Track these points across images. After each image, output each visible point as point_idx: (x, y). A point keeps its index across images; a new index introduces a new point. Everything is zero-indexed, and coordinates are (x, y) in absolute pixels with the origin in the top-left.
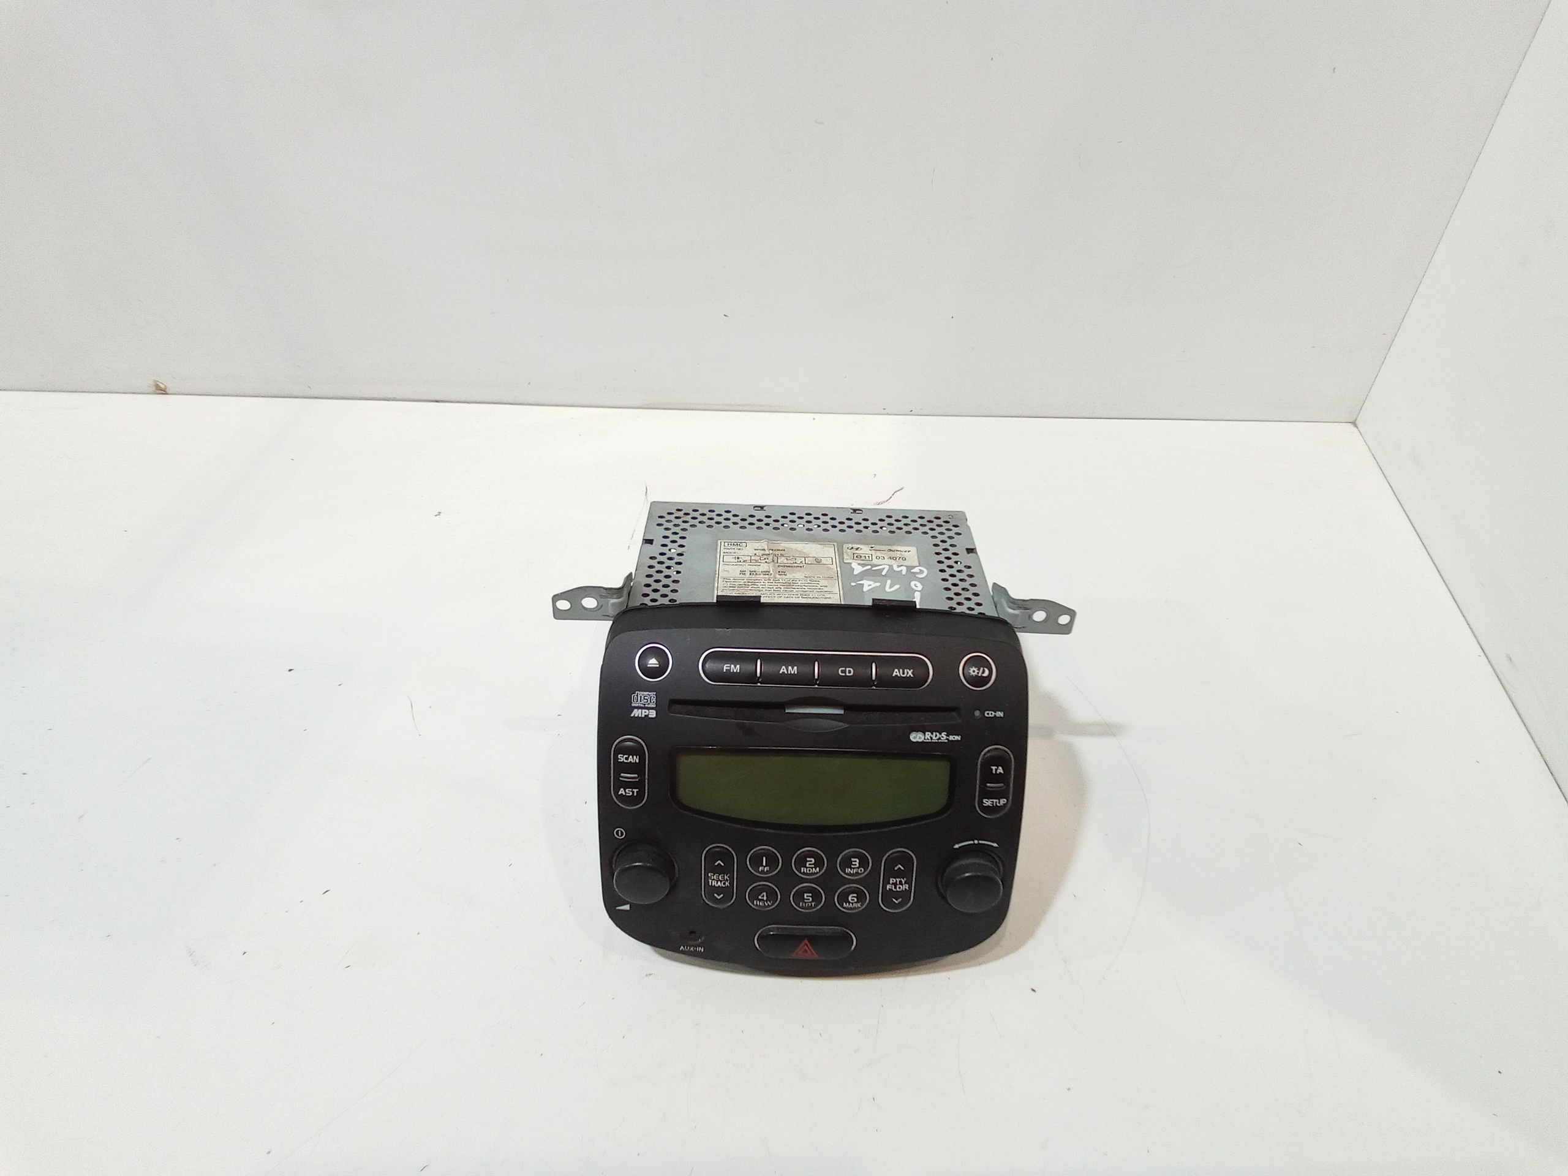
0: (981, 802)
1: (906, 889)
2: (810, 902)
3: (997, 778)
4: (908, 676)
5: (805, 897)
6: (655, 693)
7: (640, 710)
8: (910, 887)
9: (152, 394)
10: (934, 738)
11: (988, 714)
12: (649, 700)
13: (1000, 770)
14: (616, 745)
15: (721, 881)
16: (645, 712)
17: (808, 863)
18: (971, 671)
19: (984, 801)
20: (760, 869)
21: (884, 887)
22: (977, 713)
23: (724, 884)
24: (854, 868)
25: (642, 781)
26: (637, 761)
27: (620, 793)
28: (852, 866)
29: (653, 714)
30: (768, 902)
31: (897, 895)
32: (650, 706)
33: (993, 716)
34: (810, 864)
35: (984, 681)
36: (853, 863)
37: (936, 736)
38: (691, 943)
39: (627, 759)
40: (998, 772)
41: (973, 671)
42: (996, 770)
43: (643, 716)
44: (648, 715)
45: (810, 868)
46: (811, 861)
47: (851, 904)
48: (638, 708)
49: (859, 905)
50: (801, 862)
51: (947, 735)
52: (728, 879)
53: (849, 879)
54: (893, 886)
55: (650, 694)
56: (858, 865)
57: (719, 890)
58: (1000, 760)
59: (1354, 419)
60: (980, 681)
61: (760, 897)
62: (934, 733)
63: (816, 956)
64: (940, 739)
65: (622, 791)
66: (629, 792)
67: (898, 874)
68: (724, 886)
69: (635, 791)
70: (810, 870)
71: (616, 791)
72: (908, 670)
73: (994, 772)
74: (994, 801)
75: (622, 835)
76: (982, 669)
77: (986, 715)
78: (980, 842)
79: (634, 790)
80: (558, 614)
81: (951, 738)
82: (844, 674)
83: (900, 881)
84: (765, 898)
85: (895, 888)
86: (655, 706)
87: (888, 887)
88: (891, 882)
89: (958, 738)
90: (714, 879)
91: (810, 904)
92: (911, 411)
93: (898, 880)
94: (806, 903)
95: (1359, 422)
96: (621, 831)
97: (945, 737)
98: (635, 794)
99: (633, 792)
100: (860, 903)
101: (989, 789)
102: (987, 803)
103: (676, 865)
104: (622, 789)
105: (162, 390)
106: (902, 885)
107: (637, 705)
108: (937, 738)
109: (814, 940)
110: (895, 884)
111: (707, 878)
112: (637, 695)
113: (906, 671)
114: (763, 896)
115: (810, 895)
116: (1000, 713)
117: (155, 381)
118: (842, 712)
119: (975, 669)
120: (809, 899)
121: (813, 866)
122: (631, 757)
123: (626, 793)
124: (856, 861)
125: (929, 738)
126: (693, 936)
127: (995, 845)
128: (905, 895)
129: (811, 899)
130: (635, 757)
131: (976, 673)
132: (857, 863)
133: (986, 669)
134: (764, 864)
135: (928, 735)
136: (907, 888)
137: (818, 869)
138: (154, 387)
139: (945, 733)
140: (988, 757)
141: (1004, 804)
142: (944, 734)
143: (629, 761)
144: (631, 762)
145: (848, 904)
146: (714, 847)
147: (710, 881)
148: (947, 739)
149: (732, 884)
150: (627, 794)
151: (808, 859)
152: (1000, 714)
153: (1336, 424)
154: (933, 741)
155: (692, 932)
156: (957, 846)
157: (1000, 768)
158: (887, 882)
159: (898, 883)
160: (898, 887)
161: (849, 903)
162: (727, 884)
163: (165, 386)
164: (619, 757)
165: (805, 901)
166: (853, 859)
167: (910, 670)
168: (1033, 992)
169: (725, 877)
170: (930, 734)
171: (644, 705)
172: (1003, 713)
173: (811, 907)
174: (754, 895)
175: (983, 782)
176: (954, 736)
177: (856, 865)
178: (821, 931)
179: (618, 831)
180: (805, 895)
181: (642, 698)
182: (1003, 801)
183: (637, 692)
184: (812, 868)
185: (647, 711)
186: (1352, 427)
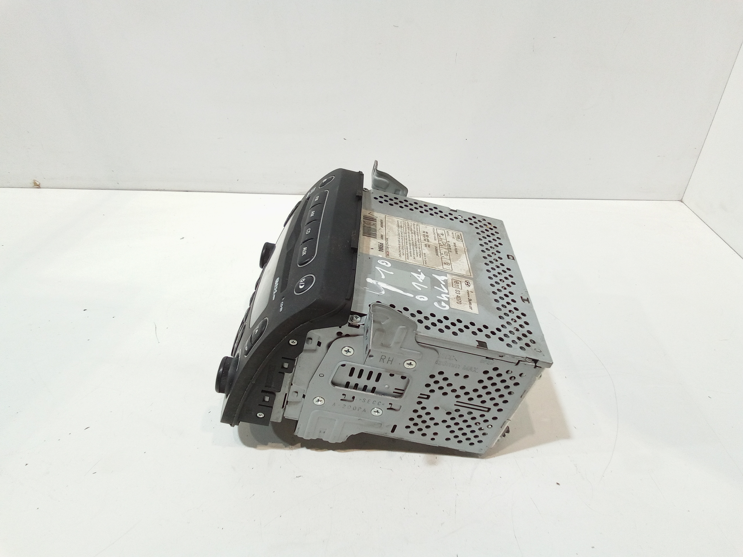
9: (31, 188)
59: (681, 199)
92: (444, 195)
95: (683, 200)
105: (38, 186)
117: (34, 180)
138: (34, 184)
153: (671, 201)
163: (40, 183)
168: (558, 485)
186: (680, 202)
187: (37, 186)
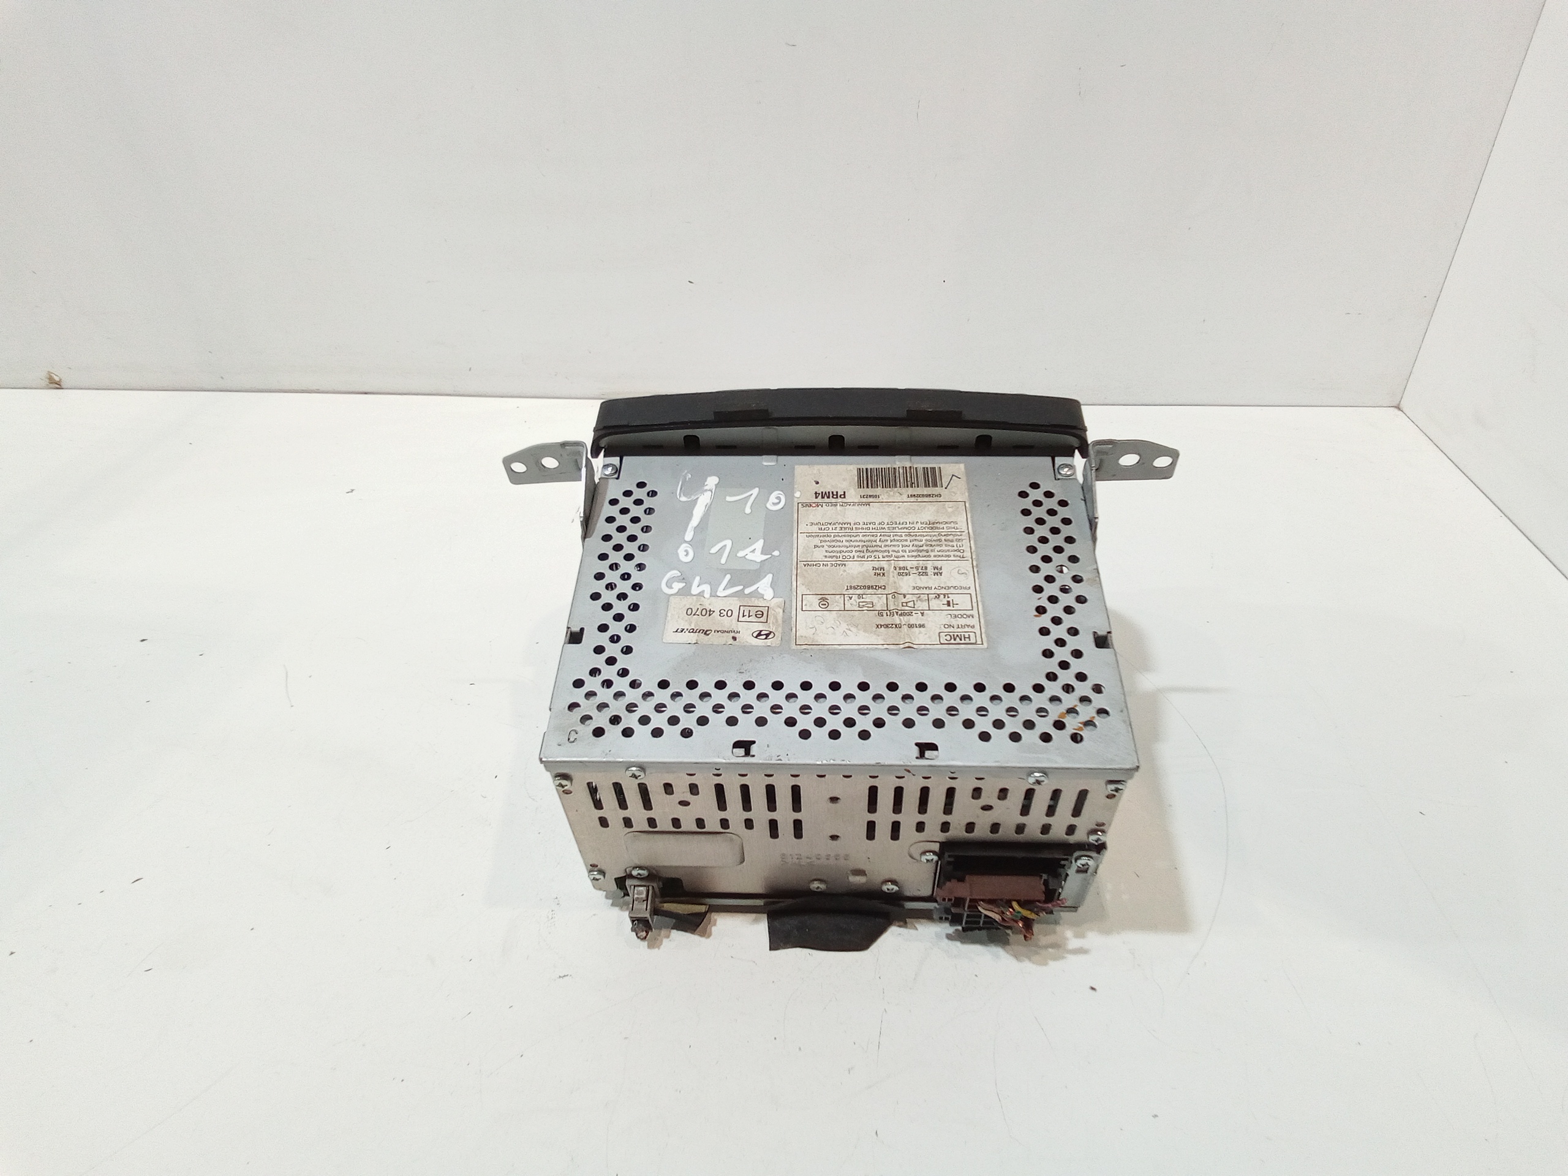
9: (42, 388)
59: (1398, 402)
95: (1402, 406)
117: (49, 373)
138: (48, 381)
153: (1378, 408)
163: (61, 379)
168: (1093, 992)
186: (1396, 410)
187: (56, 384)
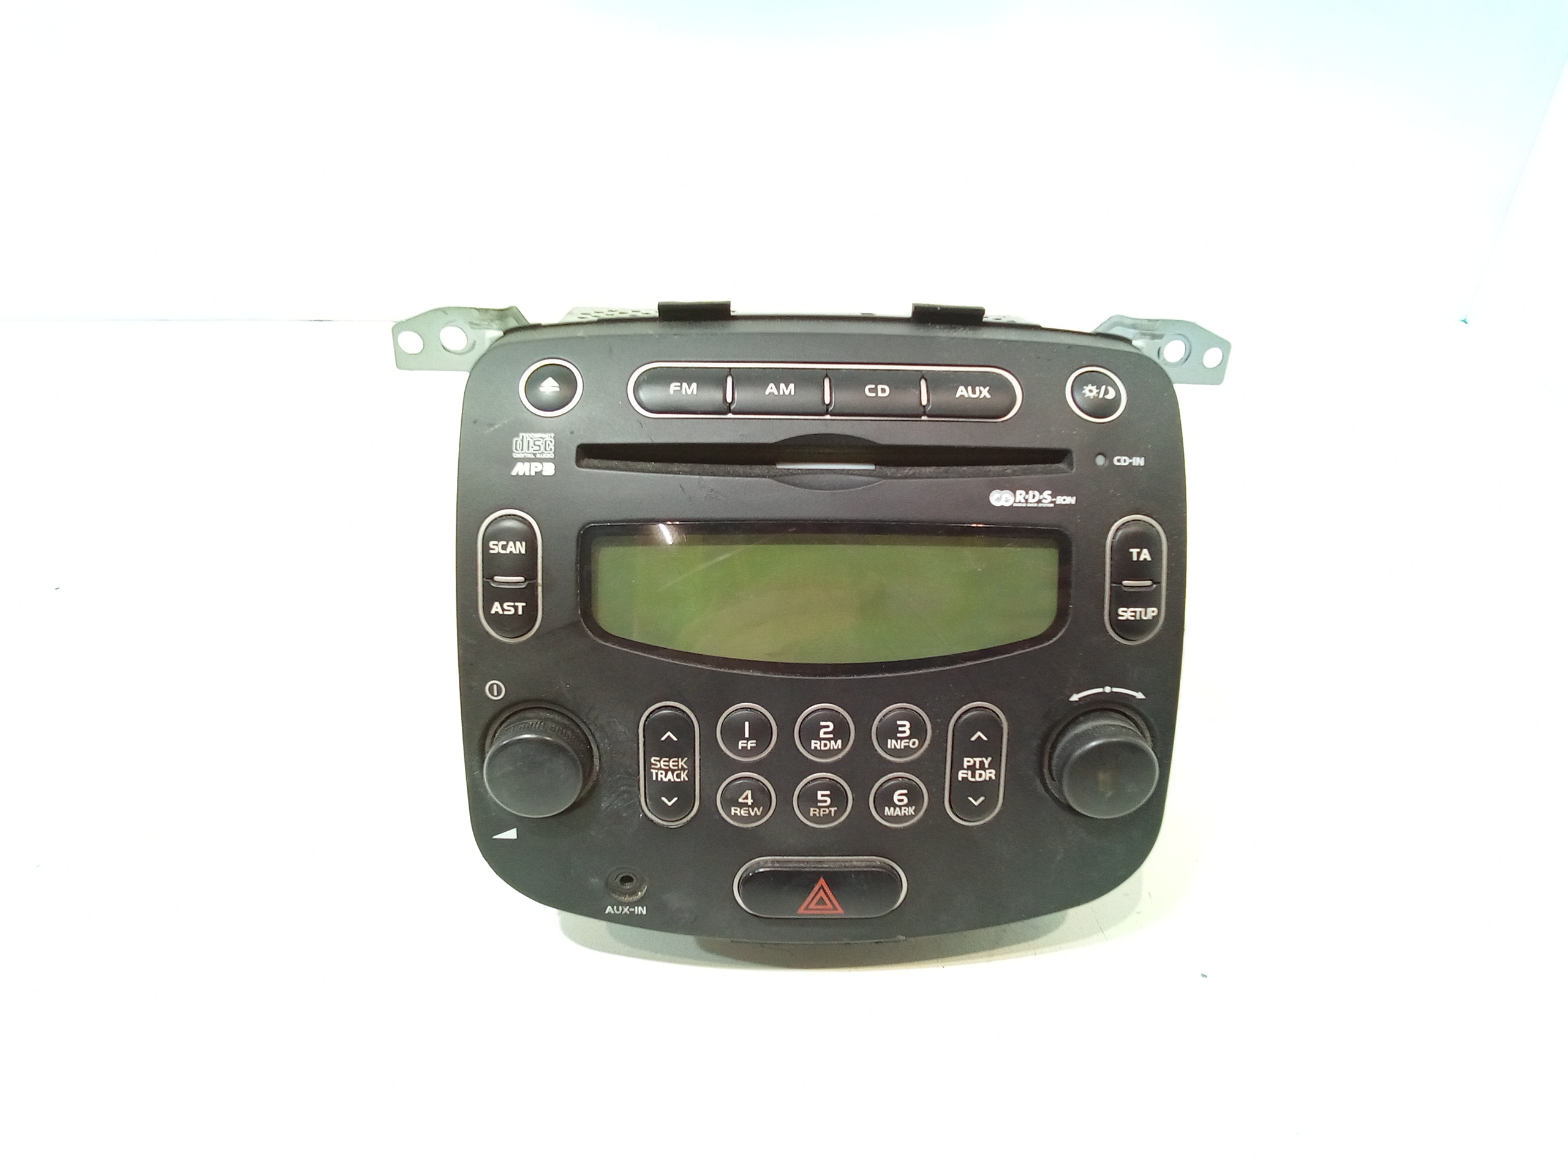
0: (1114, 614)
1: (990, 778)
2: (827, 807)
3: (1140, 570)
4: (982, 396)
5: (819, 798)
6: (553, 435)
7: (527, 464)
8: (998, 775)
10: (1031, 500)
11: (1119, 461)
12: (542, 447)
13: (1145, 555)
14: (487, 527)
15: (673, 771)
16: (536, 467)
17: (822, 731)
18: (1088, 394)
19: (1120, 611)
20: (741, 744)
21: (954, 775)
22: (1100, 461)
23: (678, 776)
24: (902, 739)
25: (533, 588)
26: (523, 551)
27: (493, 612)
28: (899, 735)
29: (549, 469)
30: (756, 809)
31: (978, 788)
32: (544, 456)
33: (1127, 464)
34: (825, 733)
35: (1107, 408)
36: (900, 729)
37: (1034, 496)
38: (627, 899)
39: (504, 547)
40: (1141, 559)
41: (1090, 391)
42: (1139, 554)
43: (533, 474)
44: (542, 471)
45: (825, 742)
46: (828, 727)
47: (898, 809)
48: (523, 460)
49: (911, 810)
50: (811, 731)
51: (1053, 496)
52: (685, 767)
53: (896, 763)
54: (970, 772)
55: (543, 435)
56: (908, 733)
57: (670, 789)
58: (1144, 539)
60: (1103, 408)
61: (740, 800)
62: (1031, 492)
63: (840, 912)
64: (1040, 501)
65: (496, 608)
66: (509, 609)
67: (978, 749)
68: (679, 780)
69: (520, 605)
70: (825, 745)
71: (487, 607)
72: (982, 388)
73: (1135, 558)
74: (1138, 610)
75: (499, 693)
76: (1103, 388)
77: (1116, 463)
78: (1115, 690)
79: (517, 604)
80: (403, 360)
81: (1060, 500)
82: (874, 395)
83: (982, 763)
84: (750, 801)
85: (973, 776)
86: (552, 456)
87: (961, 775)
88: (966, 764)
89: (1071, 500)
90: (660, 769)
91: (827, 810)
93: (978, 760)
94: (819, 808)
96: (498, 685)
97: (1049, 499)
98: (520, 612)
99: (516, 608)
100: (914, 807)
101: (1126, 589)
102: (1126, 614)
103: (595, 749)
104: (497, 604)
106: (985, 770)
107: (522, 456)
108: (1036, 499)
109: (836, 880)
110: (972, 768)
111: (648, 765)
112: (522, 441)
113: (977, 389)
114: (746, 798)
115: (828, 792)
116: (1138, 458)
118: (872, 467)
119: (1094, 388)
120: (826, 801)
121: (831, 736)
122: (511, 544)
123: (503, 610)
124: (904, 726)
125: (1023, 501)
126: (628, 886)
127: (1140, 696)
128: (987, 789)
129: (829, 800)
130: (518, 543)
131: (1094, 393)
132: (907, 729)
133: (1110, 389)
134: (747, 735)
135: (1021, 494)
136: (994, 778)
137: (839, 742)
139: (1050, 492)
140: (1120, 537)
141: (1153, 617)
142: (1047, 494)
143: (508, 552)
144: (511, 552)
145: (892, 809)
146: (659, 708)
147: (654, 772)
148: (1051, 502)
149: (691, 775)
150: (506, 613)
151: (822, 724)
152: (1139, 461)
154: (1029, 505)
155: (626, 879)
156: (1075, 698)
157: (1145, 551)
158: (957, 766)
159: (977, 766)
160: (978, 772)
161: (895, 806)
162: (684, 776)
164: (491, 546)
165: (819, 804)
166: (899, 723)
167: (985, 388)
168: (1205, 978)
169: (680, 764)
170: (1023, 492)
171: (534, 455)
172: (1143, 459)
173: (828, 818)
174: (731, 801)
175: (1116, 580)
176: (1065, 497)
177: (904, 732)
178: (847, 864)
179: (492, 685)
180: (819, 793)
181: (531, 444)
182: (1152, 612)
183: (521, 435)
184: (829, 740)
185: (538, 464)
